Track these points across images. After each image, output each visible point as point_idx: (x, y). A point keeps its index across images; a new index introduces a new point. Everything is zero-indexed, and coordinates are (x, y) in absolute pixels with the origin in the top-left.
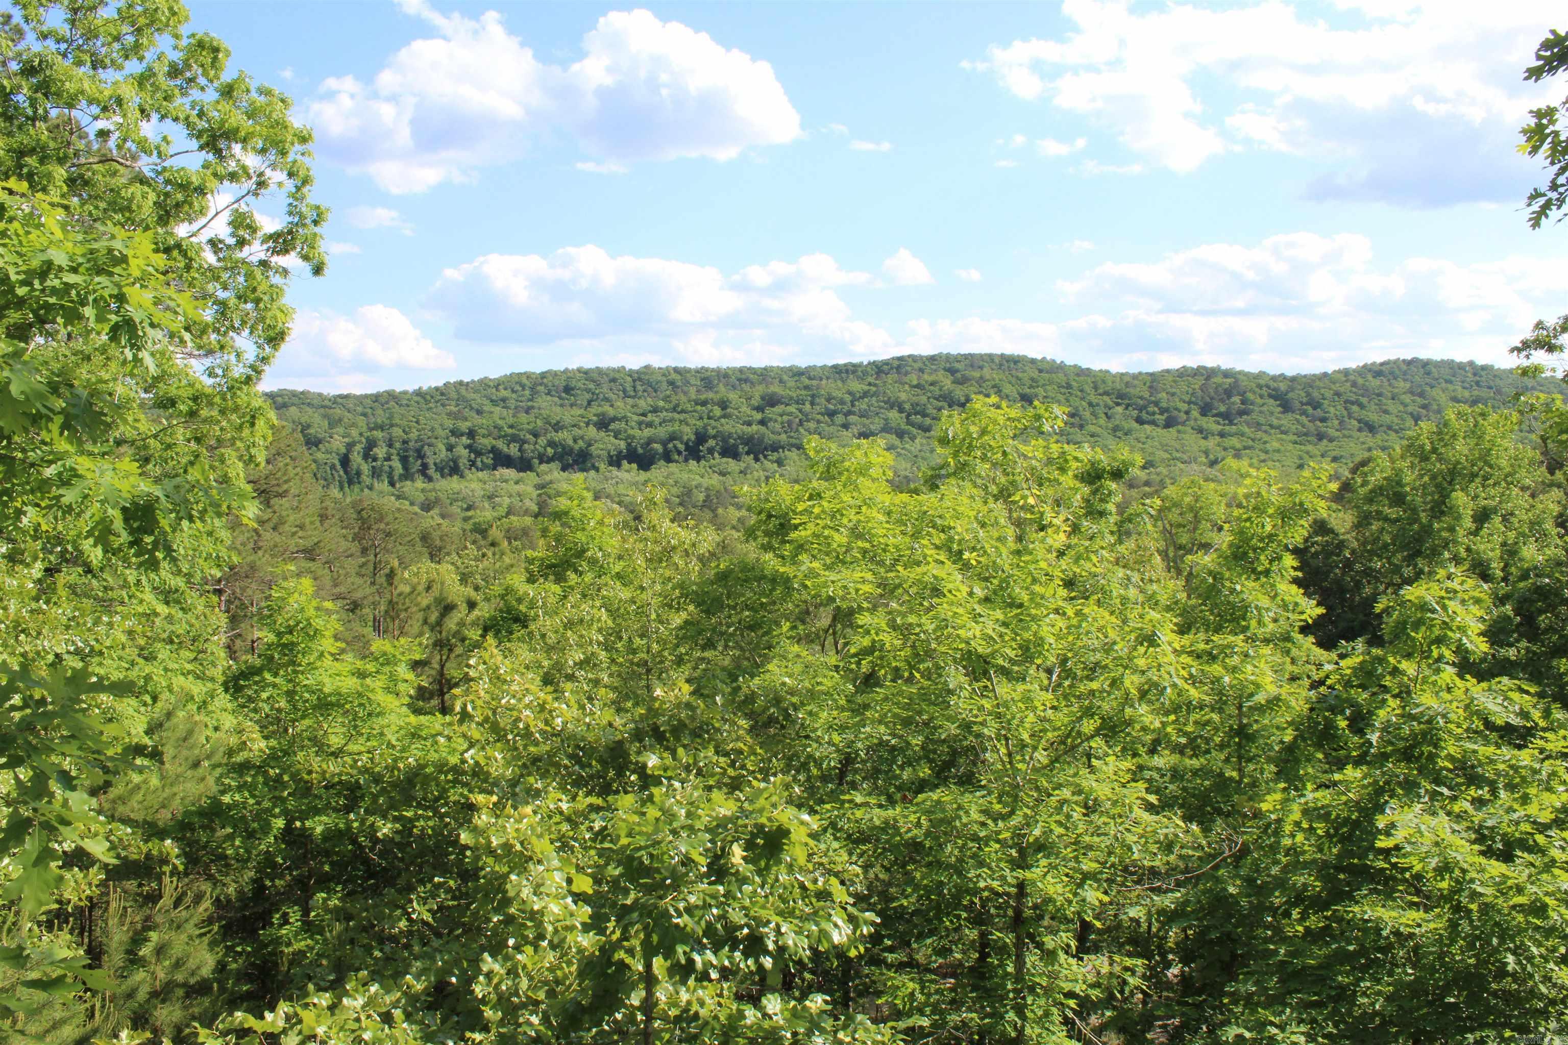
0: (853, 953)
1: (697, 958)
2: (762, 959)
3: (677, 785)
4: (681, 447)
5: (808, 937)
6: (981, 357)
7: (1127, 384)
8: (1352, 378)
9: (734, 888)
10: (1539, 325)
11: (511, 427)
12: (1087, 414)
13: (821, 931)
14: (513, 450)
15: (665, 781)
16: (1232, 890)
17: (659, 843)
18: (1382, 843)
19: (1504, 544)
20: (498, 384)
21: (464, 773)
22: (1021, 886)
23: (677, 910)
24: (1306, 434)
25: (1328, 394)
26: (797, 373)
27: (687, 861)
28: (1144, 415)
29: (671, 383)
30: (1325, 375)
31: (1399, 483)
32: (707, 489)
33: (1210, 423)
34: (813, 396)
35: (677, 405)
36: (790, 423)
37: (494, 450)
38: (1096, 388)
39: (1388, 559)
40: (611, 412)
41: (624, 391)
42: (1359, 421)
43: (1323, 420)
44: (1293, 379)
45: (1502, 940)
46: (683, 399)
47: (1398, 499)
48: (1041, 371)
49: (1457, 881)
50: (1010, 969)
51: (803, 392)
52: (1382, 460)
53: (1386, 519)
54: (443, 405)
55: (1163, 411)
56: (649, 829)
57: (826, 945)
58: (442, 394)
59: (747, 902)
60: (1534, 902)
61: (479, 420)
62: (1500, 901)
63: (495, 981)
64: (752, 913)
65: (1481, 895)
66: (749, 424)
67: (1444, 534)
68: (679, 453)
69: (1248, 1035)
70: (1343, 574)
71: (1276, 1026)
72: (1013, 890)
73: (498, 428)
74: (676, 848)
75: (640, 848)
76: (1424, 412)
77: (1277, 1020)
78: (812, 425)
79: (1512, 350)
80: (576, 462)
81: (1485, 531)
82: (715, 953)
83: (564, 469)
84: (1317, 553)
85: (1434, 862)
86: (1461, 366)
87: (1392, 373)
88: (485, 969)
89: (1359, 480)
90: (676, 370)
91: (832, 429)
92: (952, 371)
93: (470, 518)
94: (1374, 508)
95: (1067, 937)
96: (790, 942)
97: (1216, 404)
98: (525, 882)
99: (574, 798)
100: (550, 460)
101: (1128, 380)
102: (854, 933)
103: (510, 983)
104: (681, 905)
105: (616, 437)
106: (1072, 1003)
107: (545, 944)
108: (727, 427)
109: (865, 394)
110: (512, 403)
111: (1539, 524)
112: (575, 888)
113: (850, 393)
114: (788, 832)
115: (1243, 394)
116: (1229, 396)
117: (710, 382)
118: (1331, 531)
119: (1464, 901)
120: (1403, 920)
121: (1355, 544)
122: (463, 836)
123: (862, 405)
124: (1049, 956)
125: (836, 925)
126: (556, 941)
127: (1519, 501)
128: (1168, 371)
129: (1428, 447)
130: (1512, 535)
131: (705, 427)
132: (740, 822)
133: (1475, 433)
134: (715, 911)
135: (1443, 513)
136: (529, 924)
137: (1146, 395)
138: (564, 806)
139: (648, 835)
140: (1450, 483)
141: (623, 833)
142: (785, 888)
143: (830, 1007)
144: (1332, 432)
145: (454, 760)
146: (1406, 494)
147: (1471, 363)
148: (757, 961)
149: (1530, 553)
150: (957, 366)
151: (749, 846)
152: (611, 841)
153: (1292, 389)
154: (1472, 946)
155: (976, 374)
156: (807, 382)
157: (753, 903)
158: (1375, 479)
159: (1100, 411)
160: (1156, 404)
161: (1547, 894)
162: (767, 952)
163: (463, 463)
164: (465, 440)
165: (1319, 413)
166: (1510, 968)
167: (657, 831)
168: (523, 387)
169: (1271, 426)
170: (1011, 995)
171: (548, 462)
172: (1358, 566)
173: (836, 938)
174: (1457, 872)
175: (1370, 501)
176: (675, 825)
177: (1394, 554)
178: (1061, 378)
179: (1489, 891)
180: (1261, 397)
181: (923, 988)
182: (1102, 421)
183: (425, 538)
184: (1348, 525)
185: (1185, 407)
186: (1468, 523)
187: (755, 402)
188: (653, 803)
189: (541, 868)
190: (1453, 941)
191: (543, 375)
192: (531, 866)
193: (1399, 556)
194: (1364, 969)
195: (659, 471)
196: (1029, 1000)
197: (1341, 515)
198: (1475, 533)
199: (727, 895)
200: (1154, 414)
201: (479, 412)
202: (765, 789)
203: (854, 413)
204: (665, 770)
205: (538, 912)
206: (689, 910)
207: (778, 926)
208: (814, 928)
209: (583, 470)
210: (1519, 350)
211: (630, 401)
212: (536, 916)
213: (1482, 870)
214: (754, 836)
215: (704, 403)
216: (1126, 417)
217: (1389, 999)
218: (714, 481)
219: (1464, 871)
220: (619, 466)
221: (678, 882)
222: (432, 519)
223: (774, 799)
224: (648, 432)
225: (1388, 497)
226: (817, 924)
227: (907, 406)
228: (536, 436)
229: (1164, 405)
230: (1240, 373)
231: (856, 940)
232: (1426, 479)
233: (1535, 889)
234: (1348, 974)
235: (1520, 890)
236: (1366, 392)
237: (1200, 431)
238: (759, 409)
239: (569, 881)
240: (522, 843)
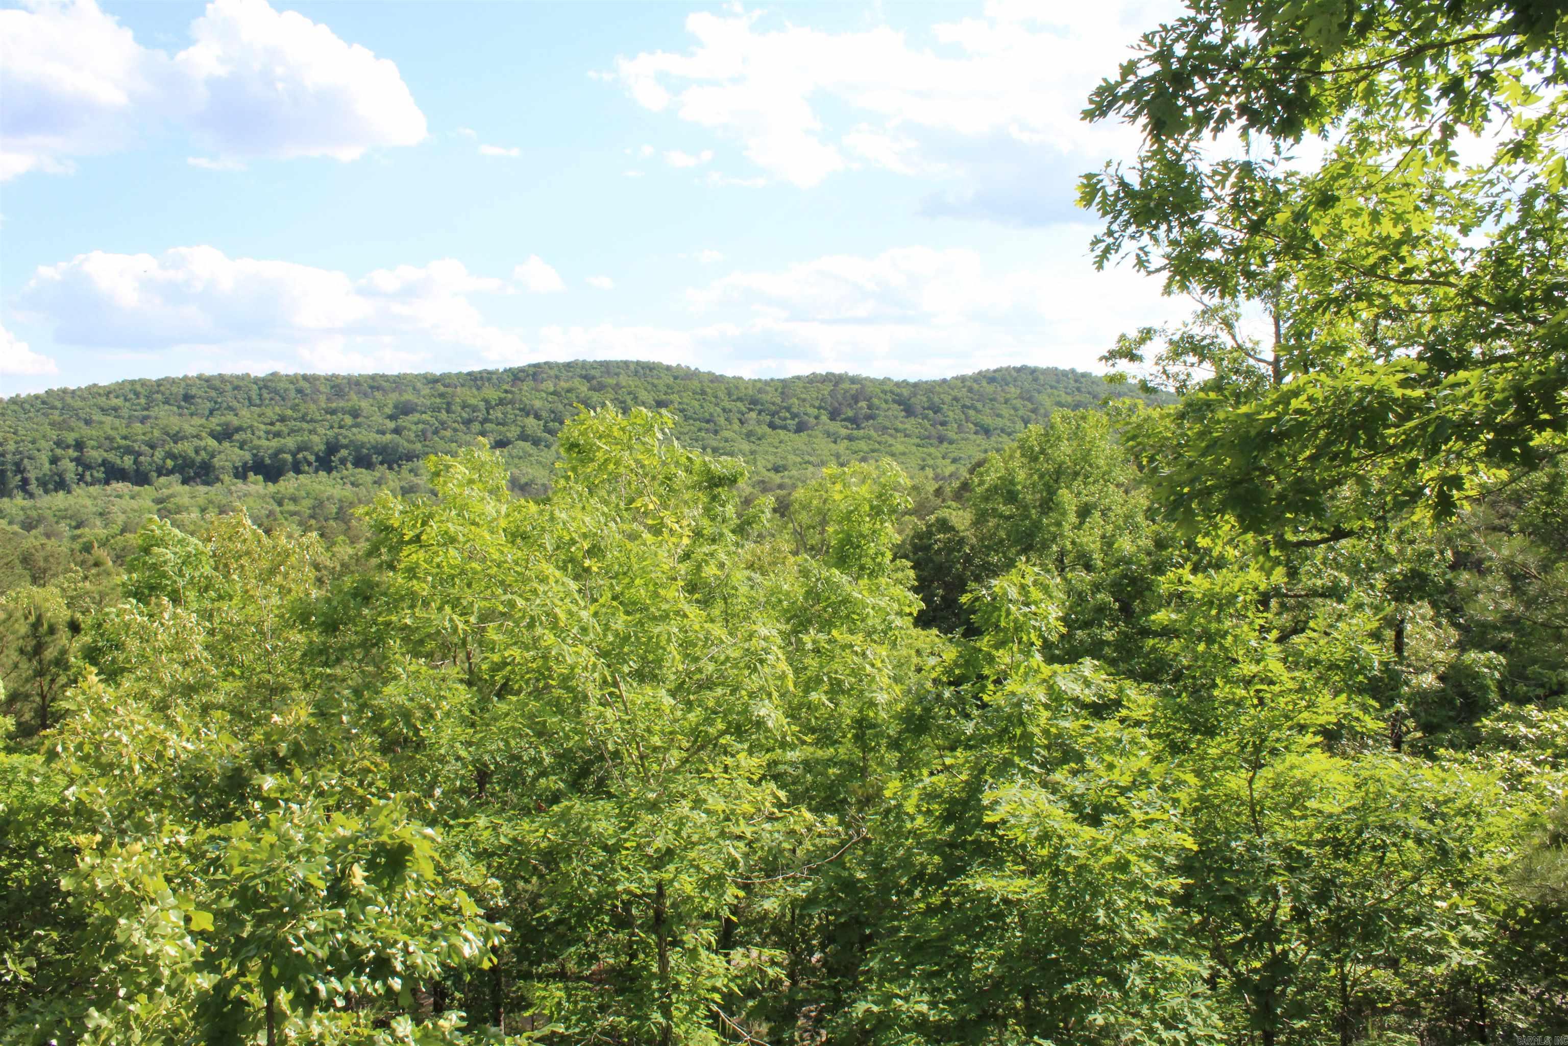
0: (486, 965)
1: (321, 986)
2: (390, 981)
3: (295, 807)
4: (312, 458)
5: (437, 953)
6: (618, 364)
7: (760, 391)
8: (968, 384)
9: (356, 910)
10: (1123, 337)
11: (125, 438)
12: (722, 421)
13: (450, 946)
14: (128, 462)
15: (282, 803)
16: (860, 875)
17: (274, 870)
18: (990, 818)
19: (1103, 537)
20: (108, 392)
21: (66, 813)
22: (660, 886)
23: (297, 938)
24: (929, 437)
25: (947, 399)
26: (432, 381)
27: (306, 888)
28: (777, 421)
29: (299, 391)
30: (944, 381)
31: (1012, 482)
32: (340, 501)
33: (836, 427)
34: (449, 404)
35: (306, 414)
36: (424, 432)
37: (104, 463)
38: (729, 394)
39: (1004, 553)
40: (236, 422)
41: (250, 399)
42: (976, 425)
43: (943, 424)
44: (916, 385)
45: (1094, 896)
46: (313, 407)
47: (1012, 497)
48: (676, 378)
49: (1056, 848)
50: (655, 969)
51: (438, 400)
52: (996, 460)
53: (1001, 516)
54: (46, 415)
55: (794, 416)
56: (263, 856)
57: (456, 960)
58: (43, 403)
59: (373, 924)
60: (1118, 860)
61: (86, 431)
62: (1091, 862)
63: (103, 1037)
64: (379, 935)
65: (1076, 858)
66: (383, 433)
67: (1053, 529)
68: (309, 464)
69: (875, 1009)
70: (965, 568)
71: (901, 998)
72: (653, 891)
73: (110, 439)
74: (293, 874)
75: (255, 877)
76: (1033, 416)
77: (902, 992)
78: (448, 433)
79: (1101, 359)
80: (197, 475)
81: (1087, 525)
82: (340, 979)
83: (185, 482)
84: (940, 550)
85: (1035, 832)
86: (1065, 374)
87: (1004, 379)
88: (91, 1025)
89: (976, 480)
90: (305, 377)
91: (468, 438)
92: (587, 378)
93: (79, 536)
94: (990, 506)
95: (708, 934)
96: (419, 961)
97: (844, 409)
98: (136, 925)
99: (193, 832)
100: (170, 472)
101: (762, 386)
102: (485, 944)
103: (120, 1037)
104: (301, 933)
105: (241, 448)
106: (717, 997)
107: (161, 990)
108: (359, 437)
109: (501, 402)
110: (125, 412)
111: (1132, 517)
112: (194, 926)
113: (486, 401)
114: (409, 850)
115: (869, 399)
116: (856, 402)
117: (341, 390)
118: (952, 528)
119: (1062, 865)
120: (1011, 888)
121: (974, 541)
122: (63, 883)
123: (497, 414)
124: (693, 954)
125: (466, 939)
126: (174, 985)
127: (1116, 496)
128: (798, 378)
129: (1037, 449)
130: (1109, 528)
131: (336, 438)
132: (360, 842)
133: (1077, 435)
134: (339, 936)
135: (1050, 509)
136: (142, 969)
137: (778, 400)
138: (182, 839)
139: (262, 862)
140: (1056, 481)
141: (236, 862)
142: (413, 905)
143: (465, 1024)
144: (952, 435)
145: (54, 801)
146: (1018, 492)
147: (1073, 371)
148: (385, 983)
149: (1125, 545)
150: (593, 372)
151: (371, 866)
152: (225, 872)
153: (915, 395)
154: (1069, 904)
155: (612, 381)
156: (442, 389)
157: (379, 924)
158: (991, 478)
159: (735, 417)
160: (788, 409)
161: (1129, 851)
162: (395, 973)
163: (70, 476)
164: (72, 453)
165: (939, 417)
166: (1100, 922)
167: (271, 857)
168: (137, 395)
169: (897, 430)
170: (657, 995)
171: (167, 475)
172: (977, 561)
173: (467, 951)
174: (1055, 840)
175: (987, 499)
176: (291, 850)
177: (1009, 548)
178: (695, 385)
179: (1082, 854)
180: (886, 402)
181: (569, 996)
182: (736, 426)
183: (26, 560)
184: (967, 523)
185: (816, 412)
186: (1073, 518)
187: (388, 411)
188: (268, 827)
189: (154, 908)
190: (1053, 903)
191: (159, 383)
192: (143, 906)
193: (1013, 550)
194: (979, 936)
195: (289, 484)
196: (674, 998)
197: (961, 513)
198: (1079, 527)
199: (350, 917)
200: (785, 419)
201: (88, 422)
202: (386, 805)
203: (491, 421)
204: (282, 792)
205: (152, 956)
206: (309, 936)
207: (406, 945)
208: (444, 944)
209: (207, 483)
210: (1107, 359)
211: (257, 410)
212: (150, 962)
213: (1076, 836)
214: (375, 854)
215: (333, 412)
216: (759, 422)
217: (1001, 961)
218: (348, 492)
219: (1061, 838)
220: (244, 477)
221: (297, 910)
222: (32, 540)
223: (395, 816)
224: (275, 443)
225: (1002, 495)
226: (446, 940)
227: (544, 414)
228: (153, 447)
229: (795, 410)
230: (866, 379)
231: (487, 952)
232: (1036, 477)
233: (1119, 849)
234: (962, 944)
235: (1107, 850)
236: (981, 398)
237: (828, 434)
238: (392, 417)
239: (188, 919)
240: (132, 883)
